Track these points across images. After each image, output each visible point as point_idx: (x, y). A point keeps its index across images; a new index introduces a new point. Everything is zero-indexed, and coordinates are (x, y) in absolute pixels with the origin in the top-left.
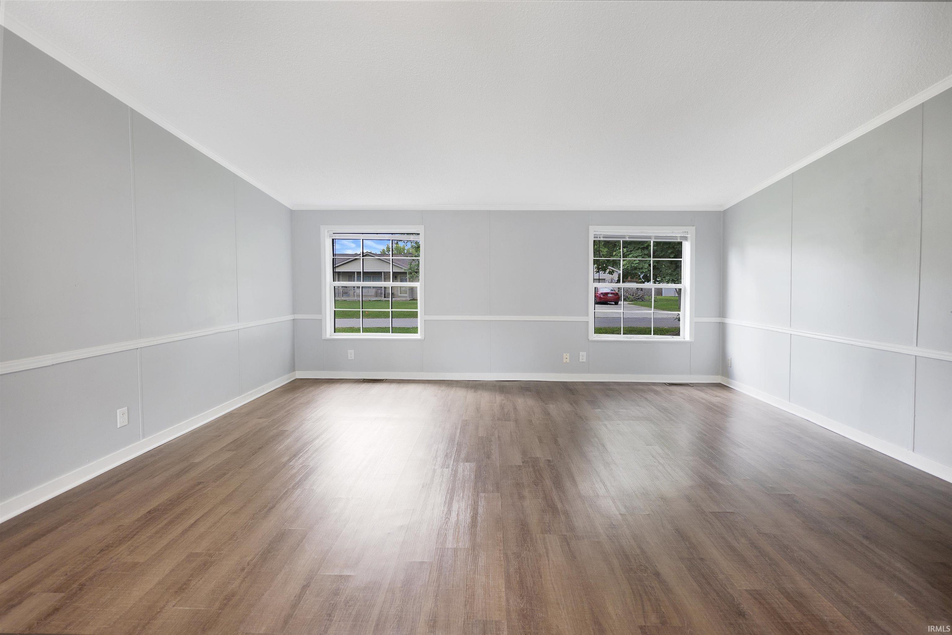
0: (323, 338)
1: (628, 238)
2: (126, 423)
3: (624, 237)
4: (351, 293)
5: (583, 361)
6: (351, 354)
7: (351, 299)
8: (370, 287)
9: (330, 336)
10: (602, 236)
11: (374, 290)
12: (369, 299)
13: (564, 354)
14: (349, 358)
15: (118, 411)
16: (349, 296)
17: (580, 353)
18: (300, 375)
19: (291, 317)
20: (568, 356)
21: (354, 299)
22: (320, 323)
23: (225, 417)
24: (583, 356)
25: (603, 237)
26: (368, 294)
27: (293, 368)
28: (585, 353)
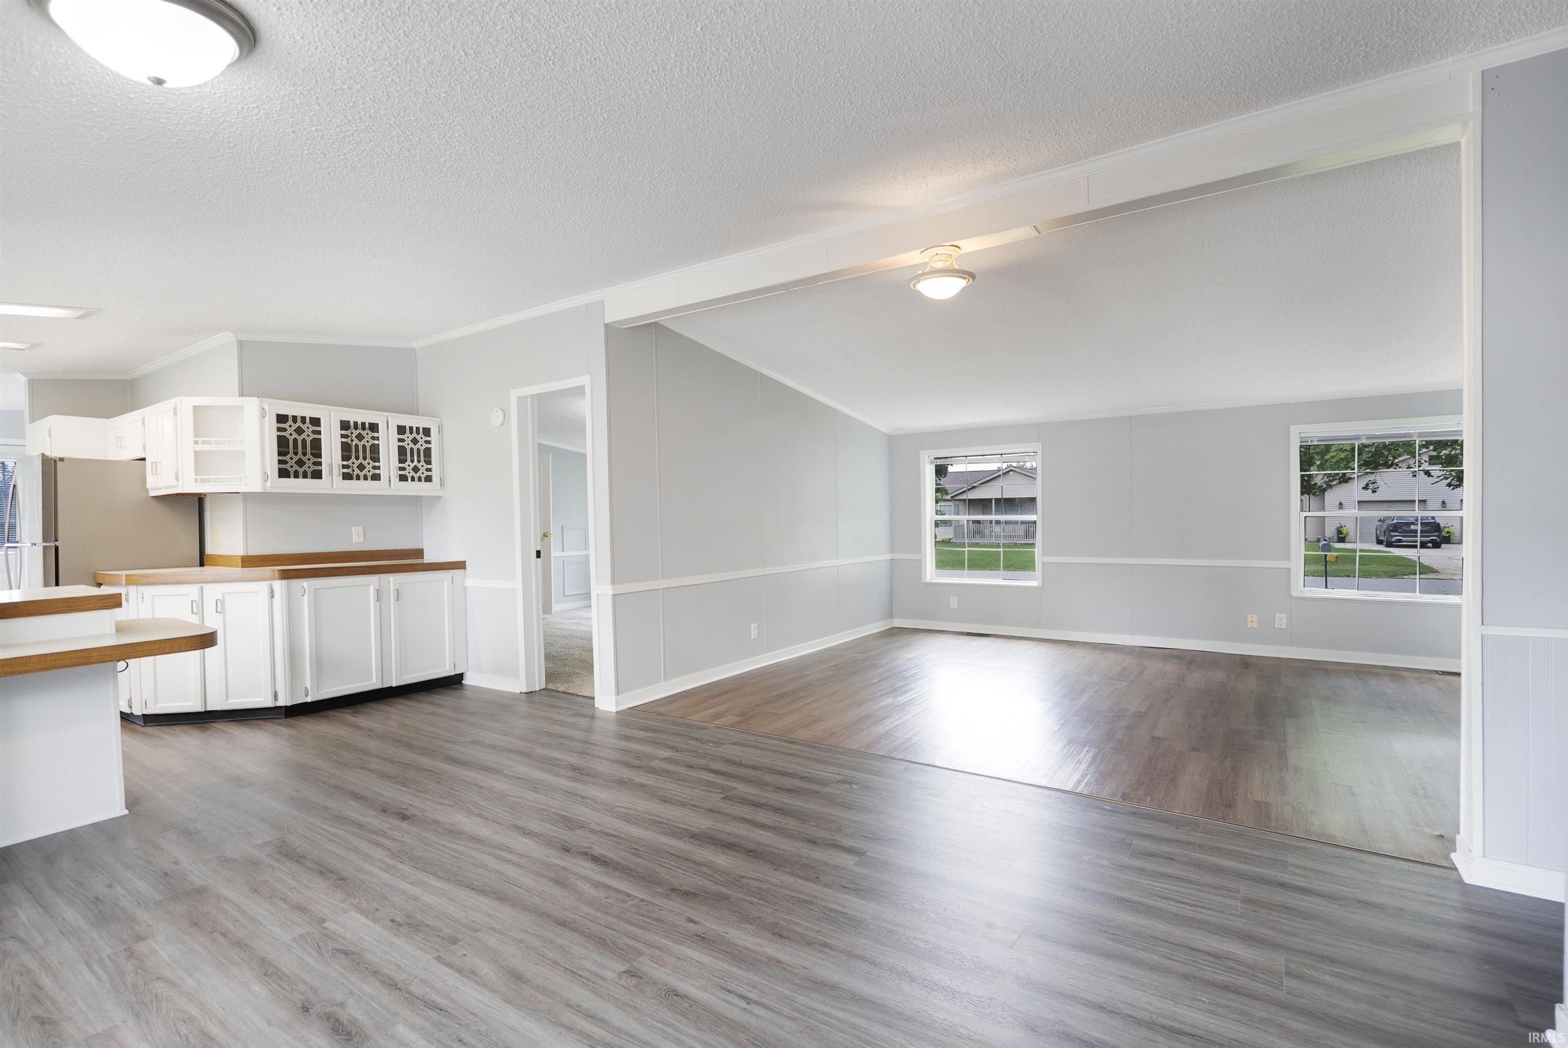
0: (923, 581)
1: (1367, 438)
2: (757, 637)
3: (1358, 438)
4: (987, 532)
5: (1280, 627)
6: (954, 602)
7: (986, 541)
8: (1016, 523)
9: (931, 579)
10: (1316, 439)
11: (1023, 527)
12: (1015, 541)
13: (1248, 615)
14: (952, 607)
15: (752, 625)
16: (983, 536)
17: (1277, 614)
18: (897, 623)
19: (888, 557)
20: (1255, 620)
21: (991, 542)
22: (918, 565)
23: (826, 650)
24: (1281, 620)
25: (1318, 441)
26: (1014, 534)
27: (891, 615)
28: (1285, 615)
